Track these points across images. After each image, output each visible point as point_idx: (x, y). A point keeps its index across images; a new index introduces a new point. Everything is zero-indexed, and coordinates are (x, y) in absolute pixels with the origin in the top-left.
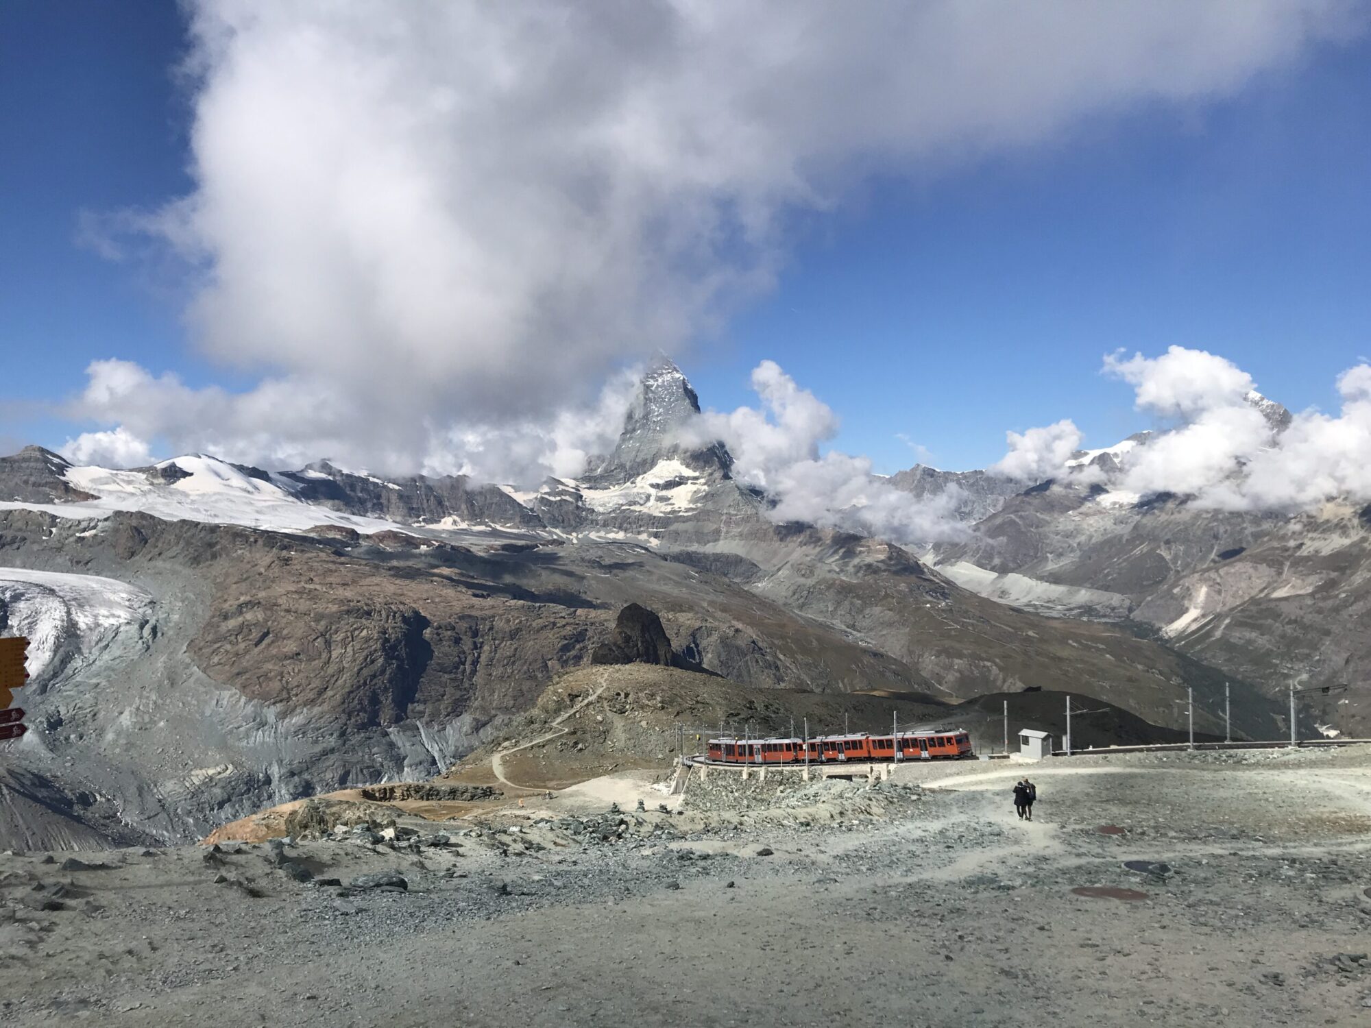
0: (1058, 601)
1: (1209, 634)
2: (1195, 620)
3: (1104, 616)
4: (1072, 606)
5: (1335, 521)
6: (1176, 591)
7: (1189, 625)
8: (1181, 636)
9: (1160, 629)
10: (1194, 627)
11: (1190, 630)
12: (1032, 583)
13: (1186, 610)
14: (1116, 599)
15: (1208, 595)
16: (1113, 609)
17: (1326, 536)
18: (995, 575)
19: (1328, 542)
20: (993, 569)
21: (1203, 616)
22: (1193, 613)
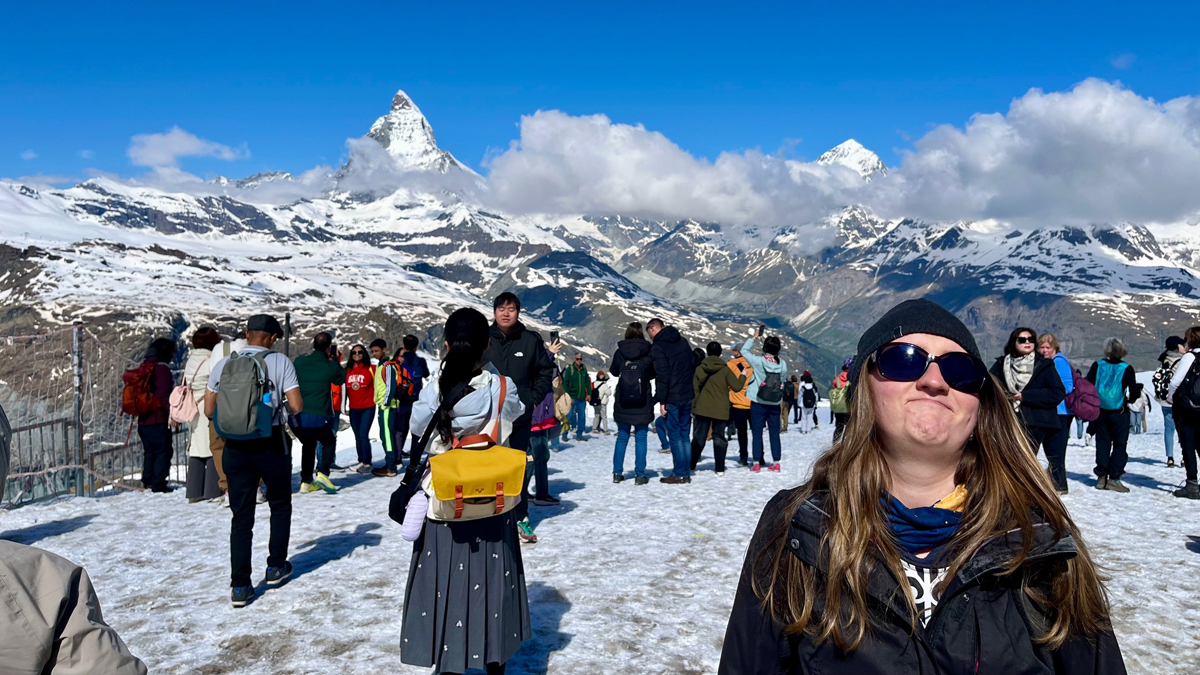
0: (715, 300)
1: (823, 324)
2: (813, 314)
3: (748, 311)
4: (725, 304)
6: (799, 292)
7: (809, 318)
8: (803, 326)
9: (788, 321)
10: (812, 319)
11: (809, 322)
12: (697, 285)
13: (807, 307)
14: (757, 298)
15: (822, 294)
16: (755, 306)
18: (668, 280)
20: (667, 276)
21: (819, 311)
22: (812, 308)
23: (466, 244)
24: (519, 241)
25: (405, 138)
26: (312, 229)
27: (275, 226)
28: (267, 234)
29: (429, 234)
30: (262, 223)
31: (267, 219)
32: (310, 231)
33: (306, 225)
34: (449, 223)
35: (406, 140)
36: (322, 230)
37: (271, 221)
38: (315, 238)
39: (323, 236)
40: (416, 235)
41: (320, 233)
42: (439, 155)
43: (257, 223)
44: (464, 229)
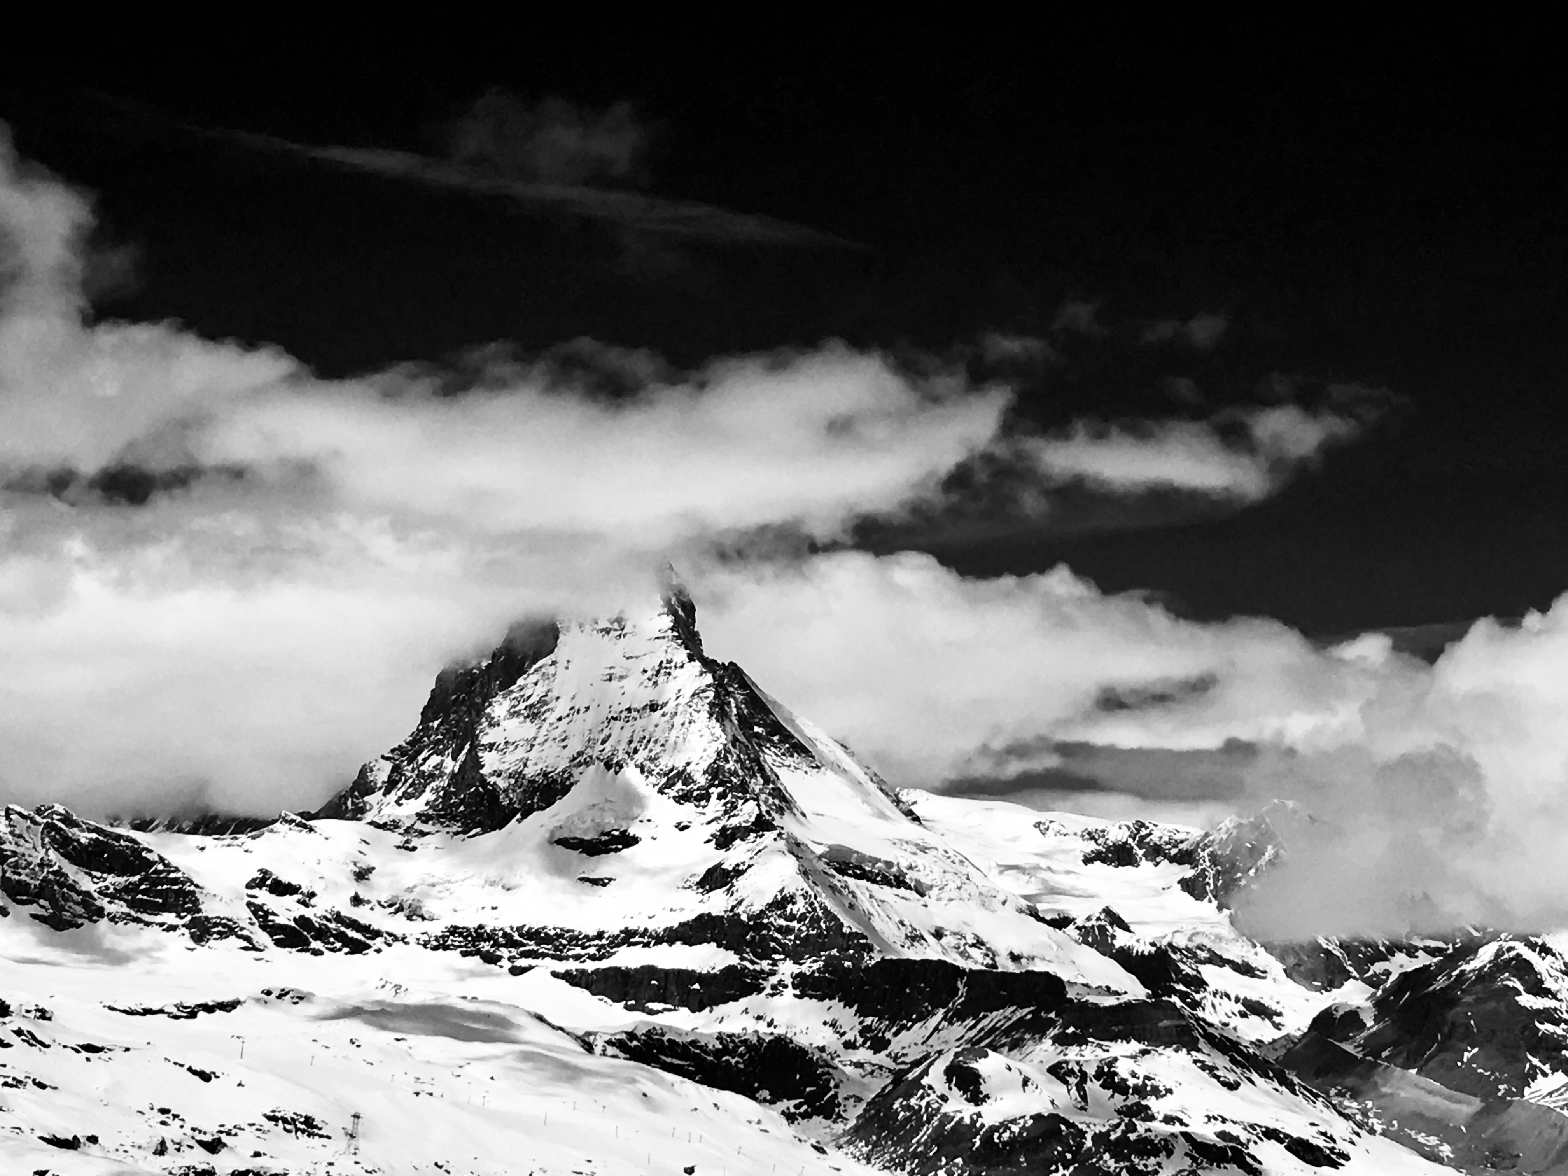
23: (787, 969)
24: (961, 963)
26: (308, 913)
27: (196, 902)
28: (173, 928)
29: (671, 936)
30: (159, 894)
31: (176, 881)
32: (303, 921)
33: (290, 900)
34: (733, 902)
35: (607, 631)
36: (338, 918)
37: (188, 888)
38: (316, 945)
39: (341, 937)
40: (627, 937)
41: (332, 926)
42: (709, 679)
43: (143, 892)
44: (782, 922)
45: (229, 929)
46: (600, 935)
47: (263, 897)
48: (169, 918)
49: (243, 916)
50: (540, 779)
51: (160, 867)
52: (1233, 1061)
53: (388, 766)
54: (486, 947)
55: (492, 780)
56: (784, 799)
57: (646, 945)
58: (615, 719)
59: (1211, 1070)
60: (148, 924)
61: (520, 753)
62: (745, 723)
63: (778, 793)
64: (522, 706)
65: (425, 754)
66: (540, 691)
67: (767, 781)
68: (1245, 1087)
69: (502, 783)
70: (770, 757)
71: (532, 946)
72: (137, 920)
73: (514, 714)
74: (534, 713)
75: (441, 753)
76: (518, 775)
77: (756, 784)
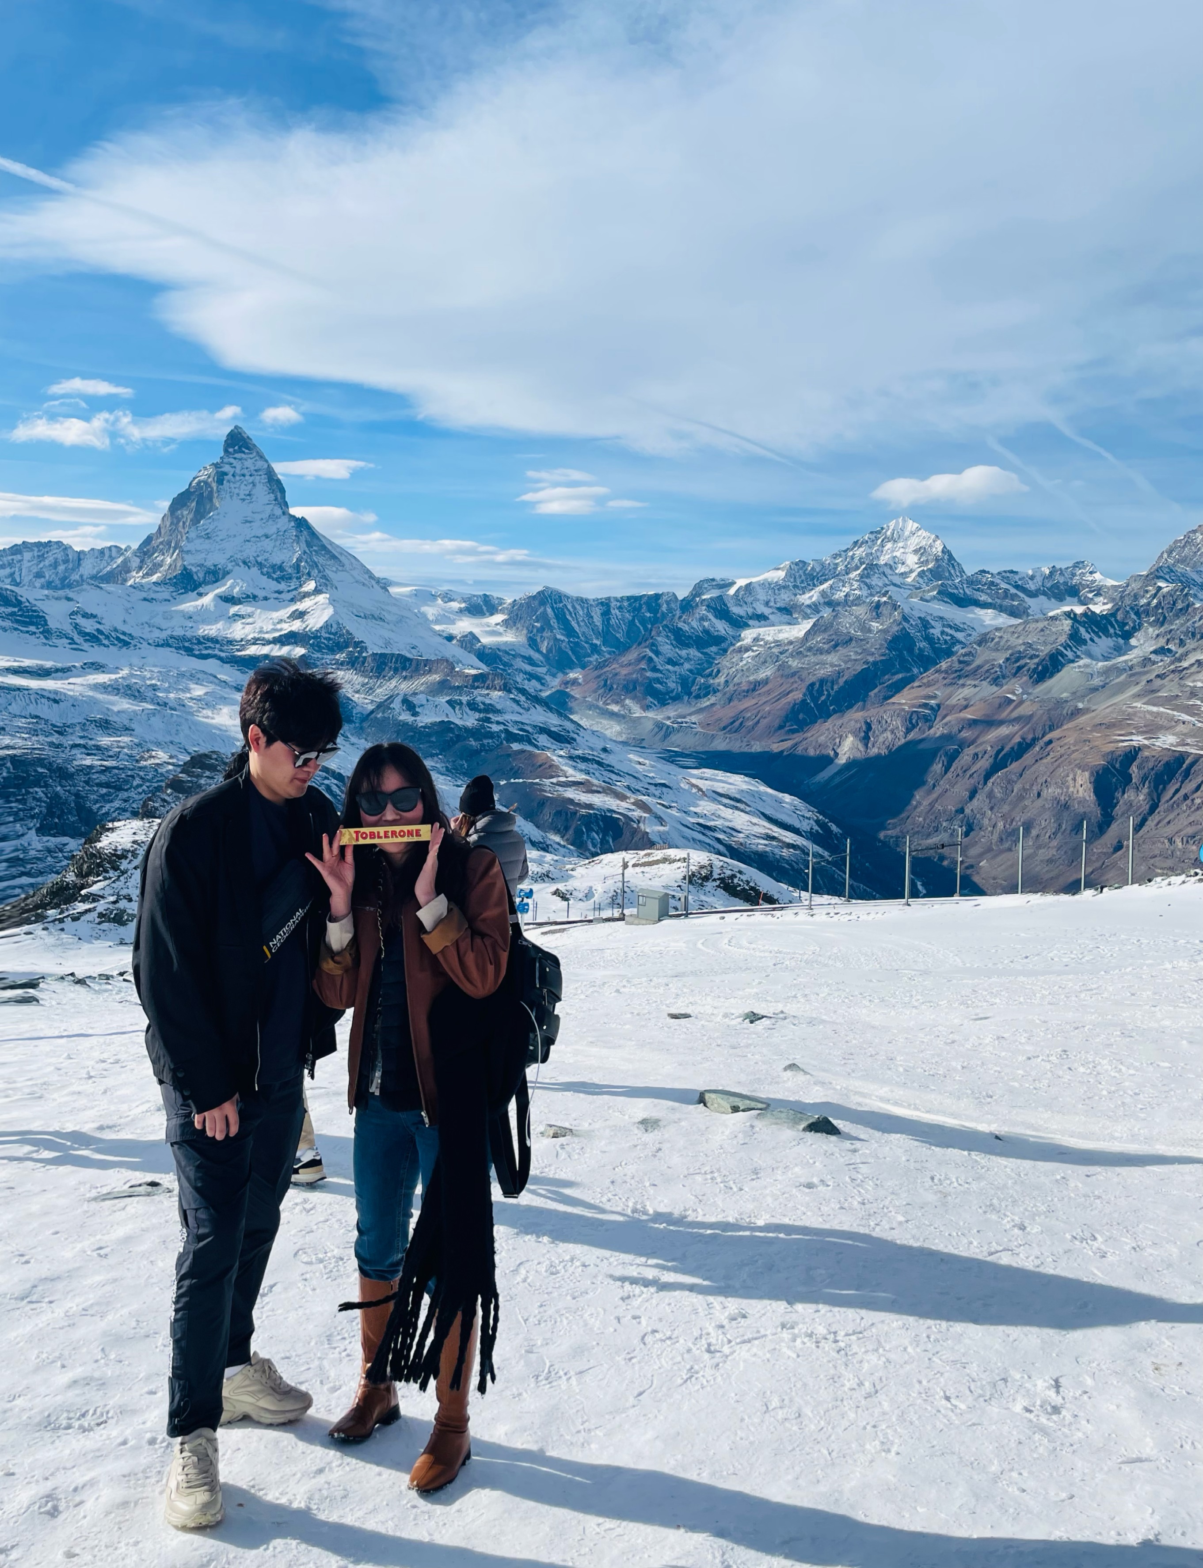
1: (853, 788)
2: (839, 772)
5: (986, 667)
6: (820, 740)
7: (832, 777)
8: (824, 790)
9: (802, 781)
10: (837, 780)
11: (833, 783)
13: (830, 762)
15: (853, 745)
17: (976, 682)
19: (977, 689)
21: (847, 769)
22: (837, 764)
24: (409, 655)
25: (243, 497)
26: (101, 627)
27: (46, 621)
28: (35, 633)
29: (275, 641)
30: (26, 617)
31: (35, 611)
32: (98, 630)
33: (91, 621)
34: (304, 626)
35: (244, 500)
36: (116, 630)
37: (41, 614)
38: (106, 642)
39: (118, 639)
40: (255, 641)
41: (113, 634)
42: (293, 524)
43: (20, 616)
44: (327, 635)
45: (62, 635)
46: (242, 640)
47: (80, 620)
48: (32, 628)
49: (68, 628)
50: (212, 568)
51: (27, 604)
52: (527, 698)
53: (138, 560)
54: (187, 644)
55: (189, 567)
56: (327, 580)
57: (264, 645)
58: (248, 541)
59: (517, 702)
60: (21, 631)
61: (203, 555)
62: (309, 545)
63: (324, 577)
64: (203, 533)
65: (156, 555)
66: (212, 527)
67: (319, 572)
68: (533, 710)
69: (194, 570)
70: (320, 560)
71: (209, 644)
72: (16, 629)
73: (199, 537)
74: (208, 537)
75: (163, 554)
76: (201, 566)
77: (315, 572)
